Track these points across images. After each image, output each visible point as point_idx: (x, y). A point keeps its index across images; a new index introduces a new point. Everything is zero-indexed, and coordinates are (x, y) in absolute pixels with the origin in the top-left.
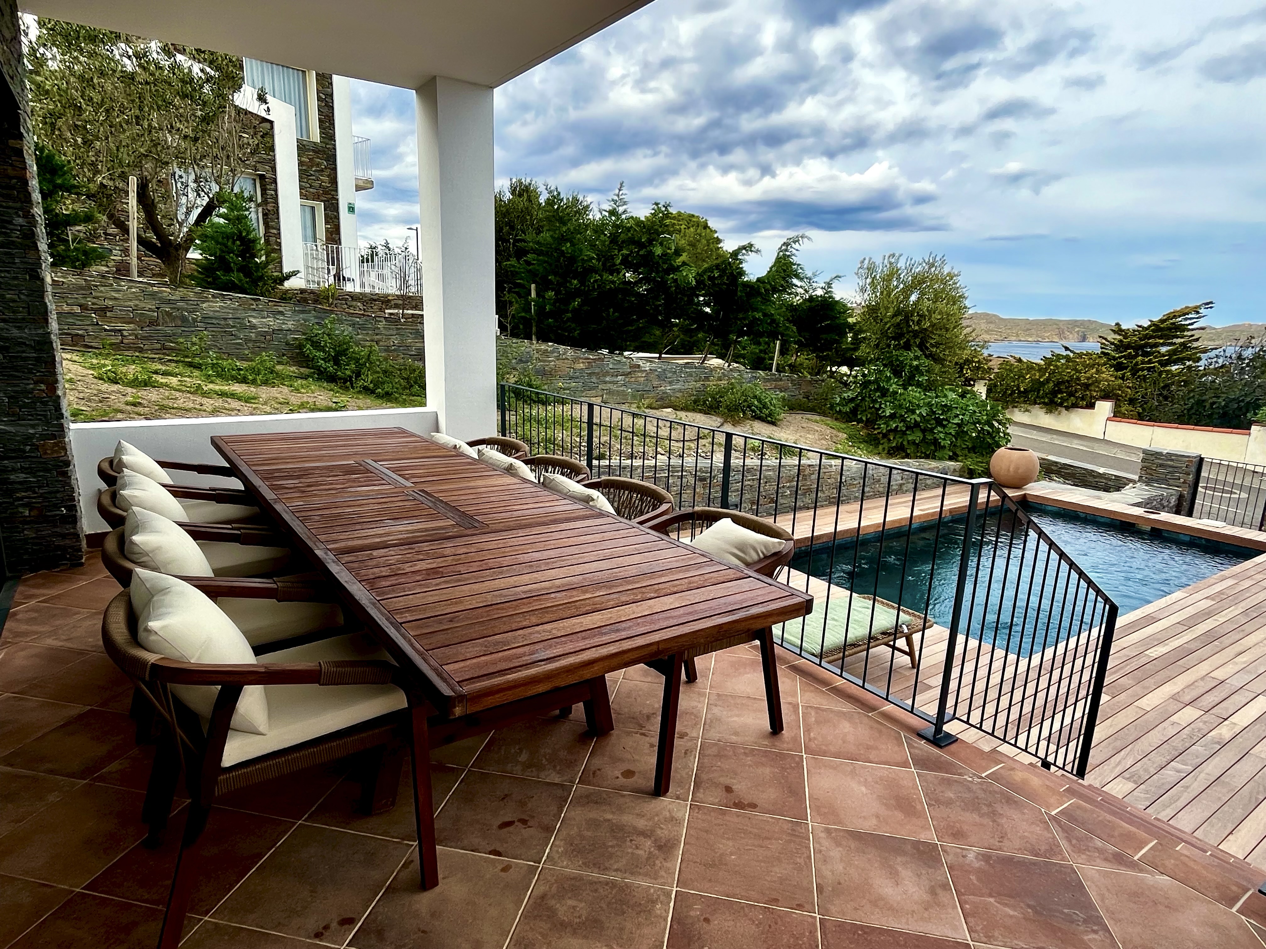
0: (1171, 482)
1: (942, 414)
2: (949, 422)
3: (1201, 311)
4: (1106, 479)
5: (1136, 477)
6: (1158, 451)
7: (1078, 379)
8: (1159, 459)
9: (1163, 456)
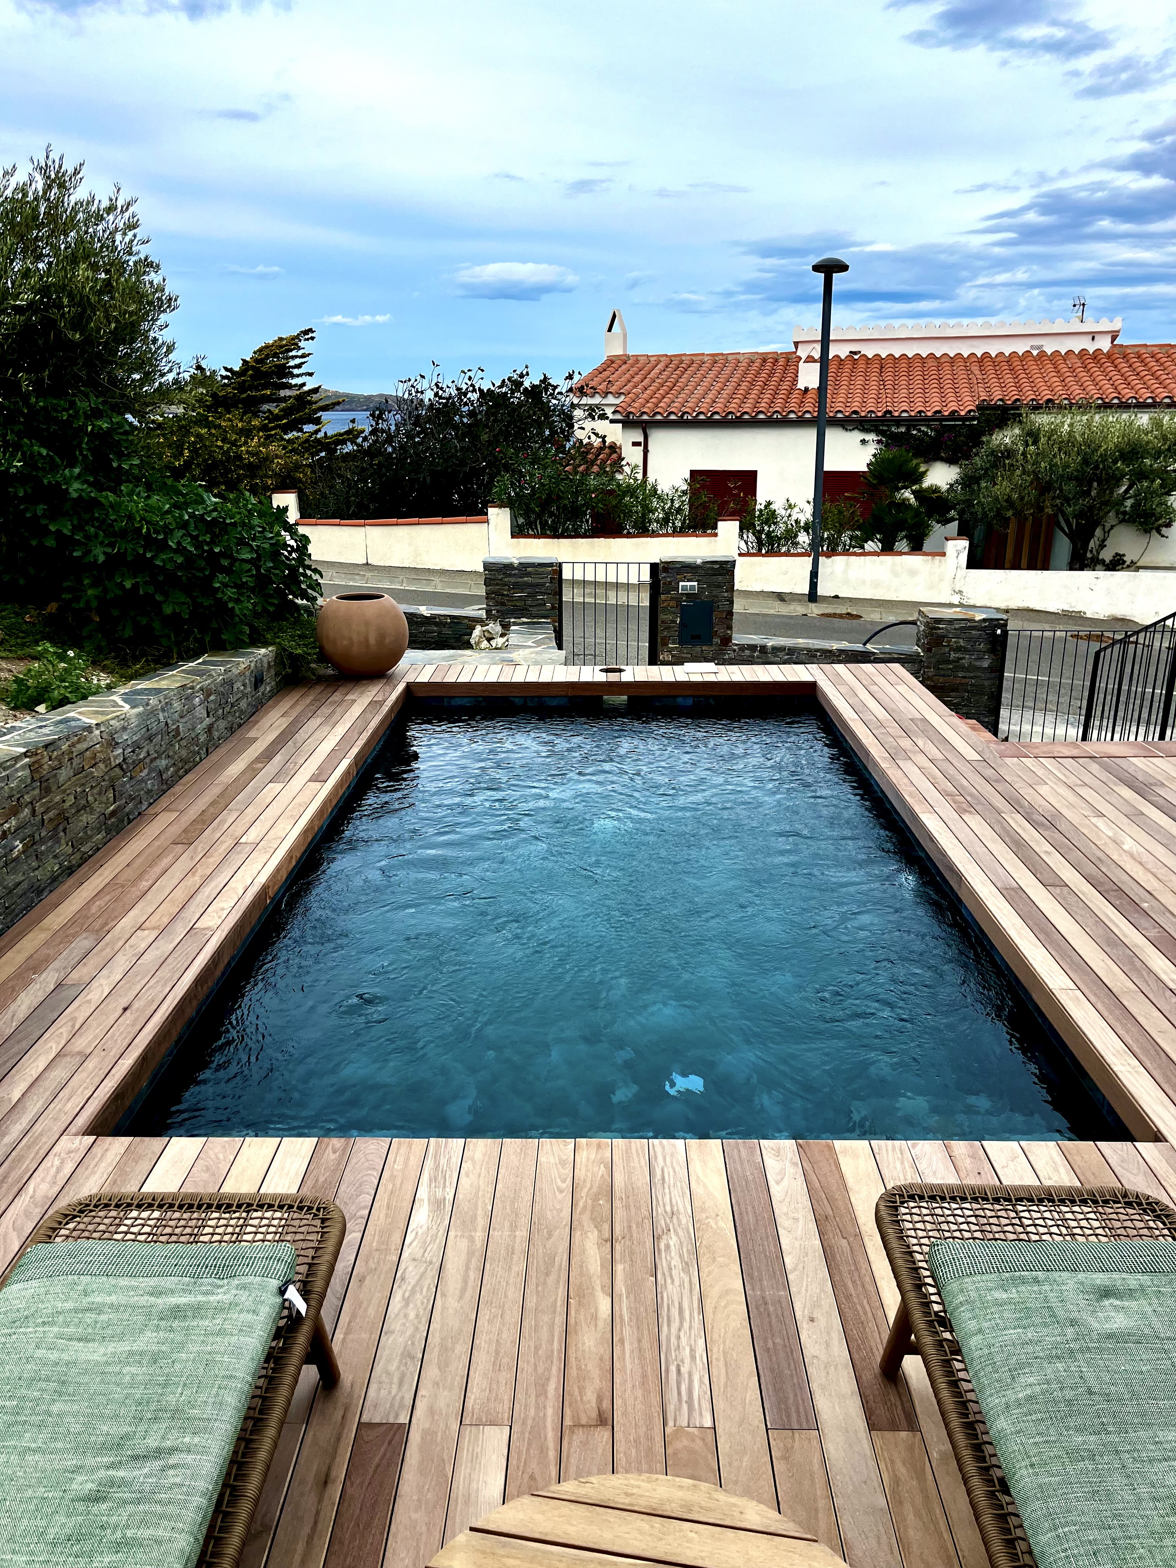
0: (534, 610)
1: (213, 542)
2: (234, 560)
3: (301, 344)
4: (437, 624)
5: (483, 614)
6: (506, 561)
7: (239, 457)
8: (510, 575)
9: (515, 569)
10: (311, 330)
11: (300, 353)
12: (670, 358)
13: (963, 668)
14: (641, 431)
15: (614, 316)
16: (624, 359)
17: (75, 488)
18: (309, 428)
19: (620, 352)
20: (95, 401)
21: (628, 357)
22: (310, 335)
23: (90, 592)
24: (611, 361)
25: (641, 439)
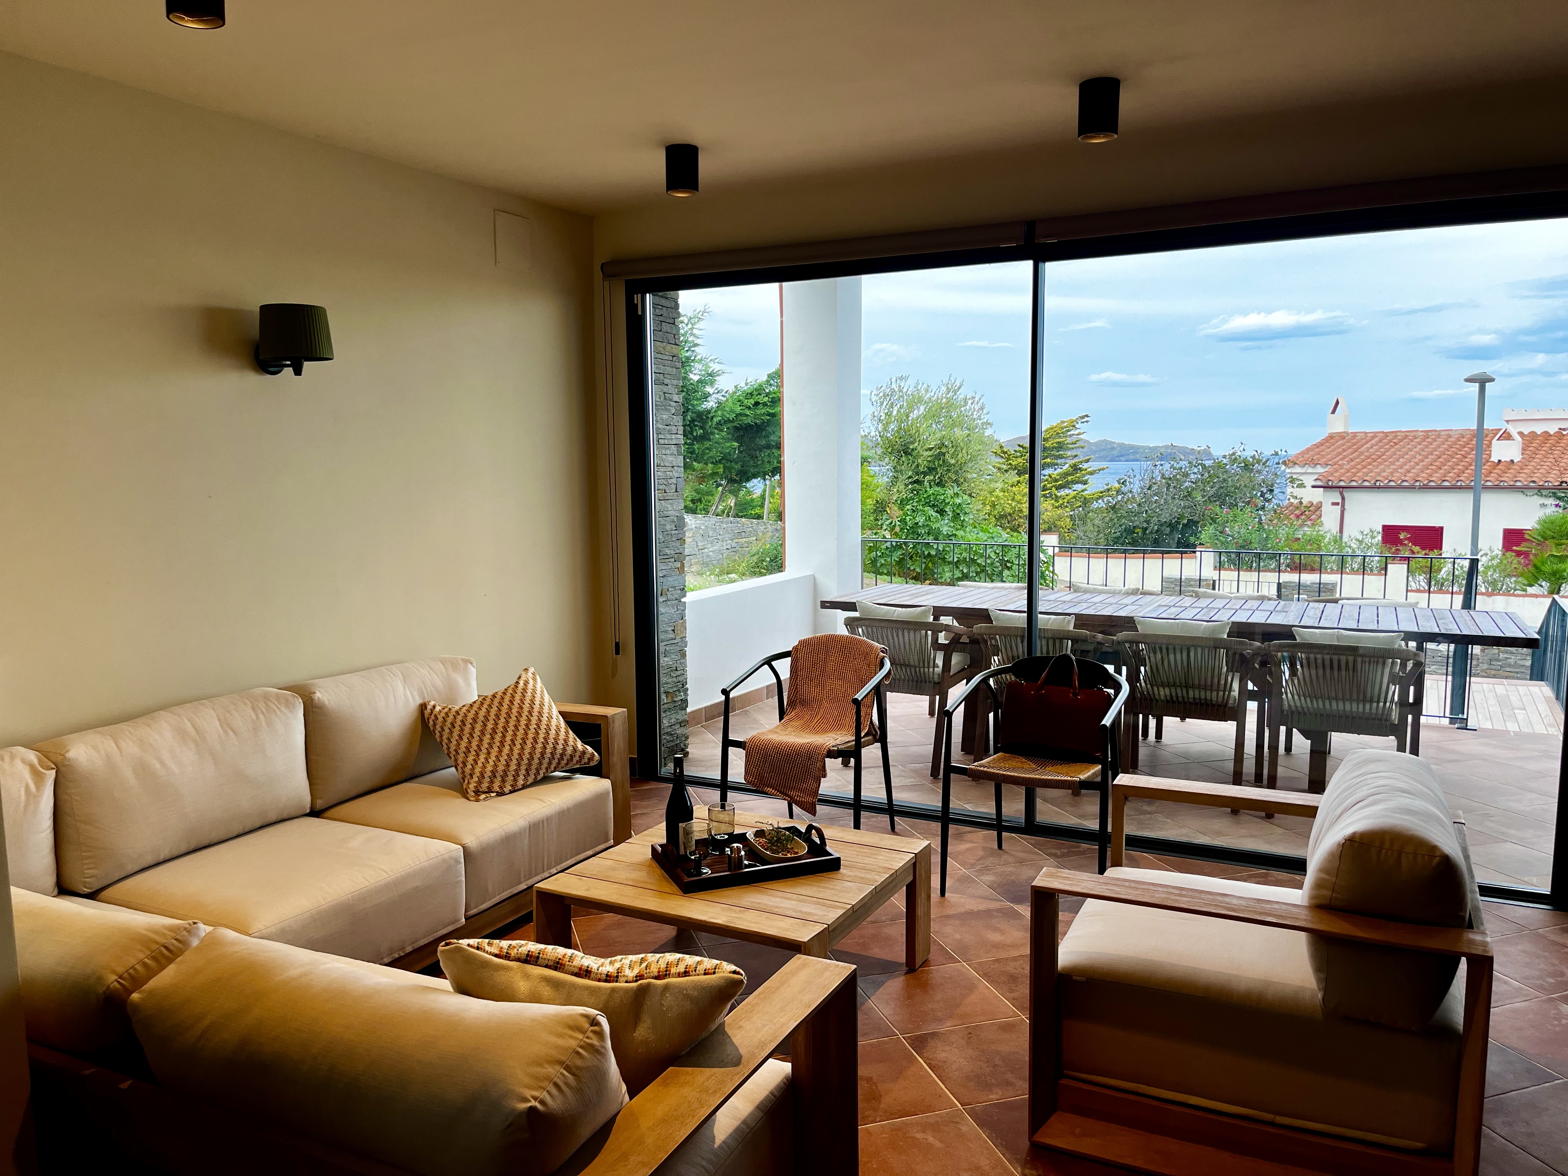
3: (1078, 426)
10: (1087, 416)
11: (1076, 432)
12: (1386, 434)
13: (1510, 666)
14: (1338, 494)
15: (1337, 403)
16: (1342, 436)
17: (945, 530)
18: (1079, 487)
19: (1341, 429)
20: (956, 490)
21: (1348, 433)
22: (1086, 419)
23: (947, 574)
24: (1331, 437)
25: (1340, 501)
